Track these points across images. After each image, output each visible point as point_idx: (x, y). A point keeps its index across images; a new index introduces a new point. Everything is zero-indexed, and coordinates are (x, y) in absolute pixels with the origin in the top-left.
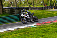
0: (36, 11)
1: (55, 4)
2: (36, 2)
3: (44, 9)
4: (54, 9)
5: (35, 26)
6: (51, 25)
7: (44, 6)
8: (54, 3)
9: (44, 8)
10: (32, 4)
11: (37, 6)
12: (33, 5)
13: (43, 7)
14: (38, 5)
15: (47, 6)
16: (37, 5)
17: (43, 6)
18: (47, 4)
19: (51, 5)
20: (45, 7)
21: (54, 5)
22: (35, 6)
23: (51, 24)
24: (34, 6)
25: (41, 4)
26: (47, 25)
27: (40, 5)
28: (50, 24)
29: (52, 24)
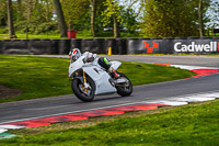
0: (24, 57)
2: (27, 14)
3: (61, 50)
5: (10, 131)
6: (89, 129)
7: (65, 35)
8: (111, 25)
9: (62, 45)
10: (4, 25)
11: (31, 37)
12: (8, 28)
13: (57, 41)
14: (32, 33)
15: (78, 37)
16: (27, 31)
17: (58, 37)
18: (77, 28)
19: (97, 32)
20: (68, 43)
21: (110, 33)
23: (89, 125)
24: (13, 33)
25: (52, 28)
26: (73, 130)
27: (44, 32)
28: (84, 126)
29: (94, 124)
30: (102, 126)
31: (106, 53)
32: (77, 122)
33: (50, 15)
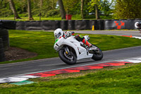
1: (99, 13)
2: (40, 4)
3: (62, 27)
4: (95, 29)
5: (30, 79)
6: (81, 78)
9: (62, 24)
11: (43, 19)
12: (28, 13)
13: (59, 22)
14: (43, 16)
15: (72, 19)
16: (40, 15)
17: (60, 19)
18: (72, 13)
19: (85, 16)
20: (66, 23)
21: (93, 16)
22: (36, 18)
23: (80, 75)
24: (31, 17)
25: (56, 13)
26: (70, 78)
27: (51, 15)
28: (77, 76)
29: (84, 75)
30: (89, 76)
31: (91, 29)
32: (73, 74)
33: (55, 5)
